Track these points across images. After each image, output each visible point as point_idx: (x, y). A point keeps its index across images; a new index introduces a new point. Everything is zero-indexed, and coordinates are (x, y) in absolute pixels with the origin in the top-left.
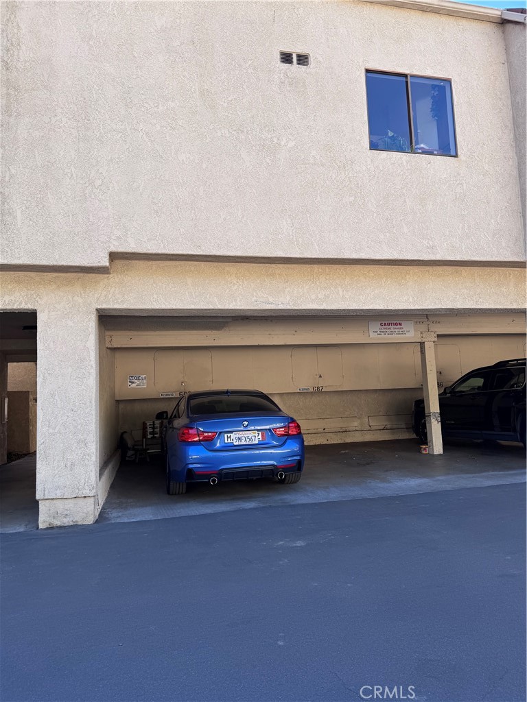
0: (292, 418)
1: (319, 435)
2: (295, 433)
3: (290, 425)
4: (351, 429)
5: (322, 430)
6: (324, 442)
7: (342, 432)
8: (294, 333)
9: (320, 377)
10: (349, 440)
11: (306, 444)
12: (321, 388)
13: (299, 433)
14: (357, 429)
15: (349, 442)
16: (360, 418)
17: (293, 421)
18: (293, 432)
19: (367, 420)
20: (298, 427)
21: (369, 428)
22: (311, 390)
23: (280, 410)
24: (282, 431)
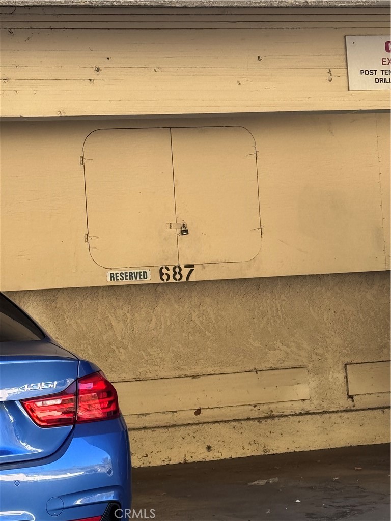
0: (87, 365)
1: (182, 431)
2: (97, 413)
3: (82, 387)
4: (287, 408)
5: (190, 416)
6: (199, 454)
7: (259, 419)
8: (91, 73)
9: (184, 231)
10: (280, 445)
11: (136, 462)
12: (185, 272)
13: (114, 414)
14: (308, 407)
15: (282, 450)
16: (317, 371)
17: (90, 372)
18: (89, 409)
19: (341, 376)
20: (109, 393)
21: (347, 403)
22: (153, 278)
23: (44, 337)
24: (52, 409)
